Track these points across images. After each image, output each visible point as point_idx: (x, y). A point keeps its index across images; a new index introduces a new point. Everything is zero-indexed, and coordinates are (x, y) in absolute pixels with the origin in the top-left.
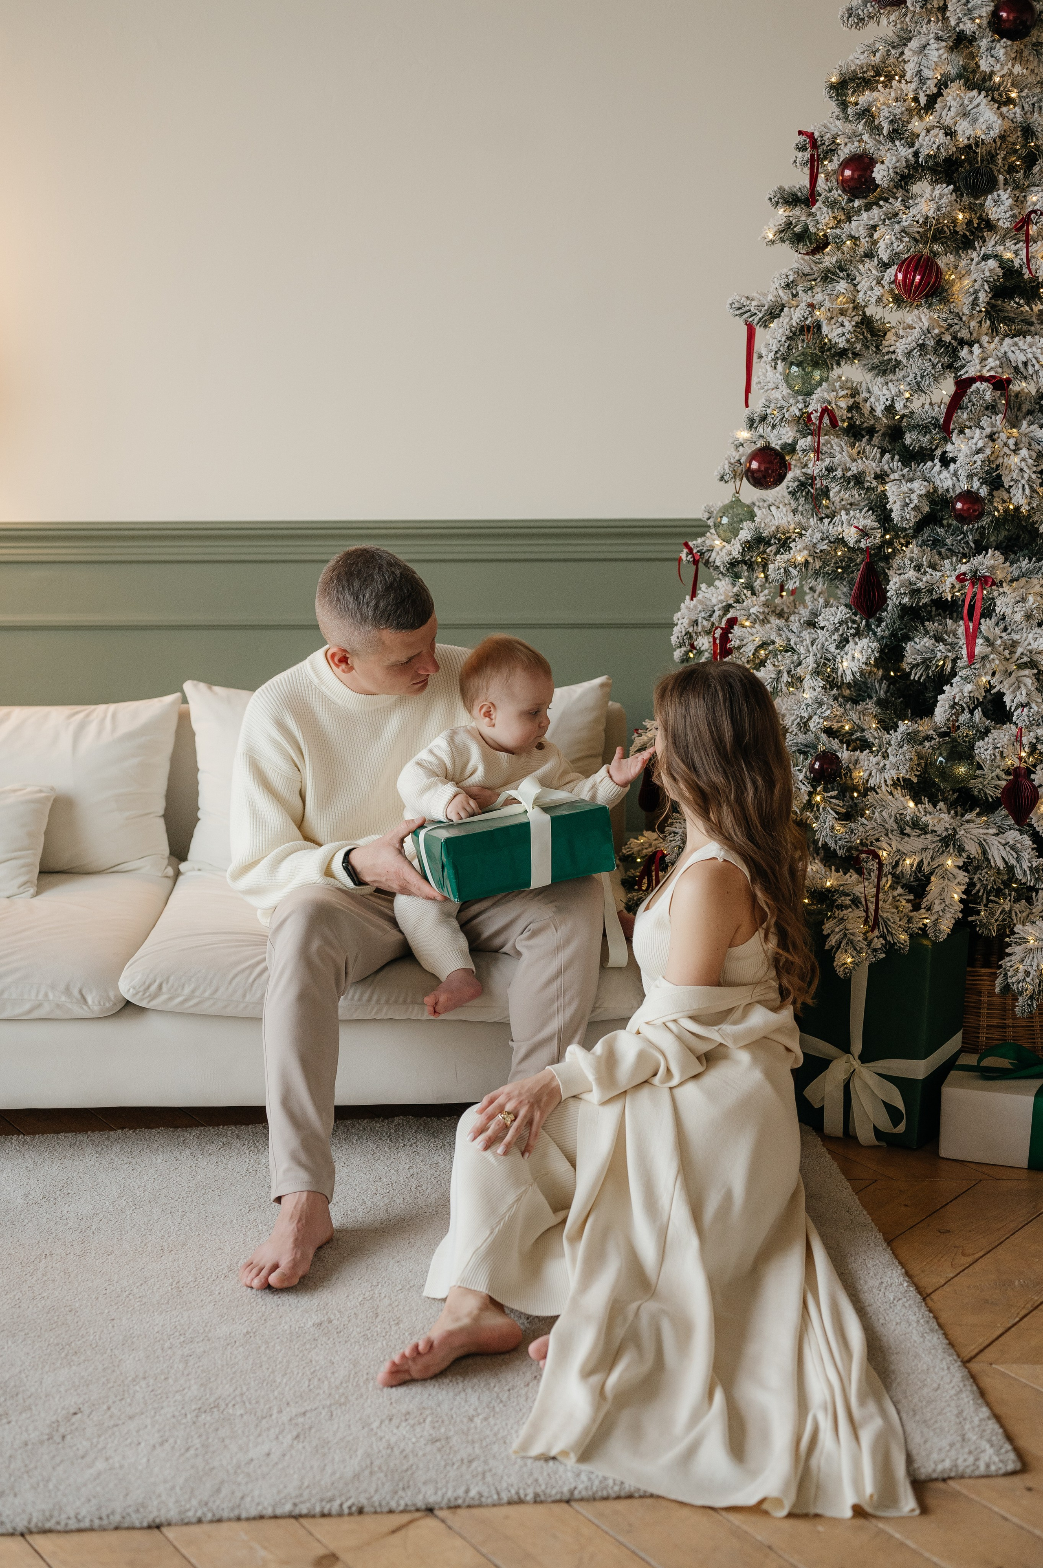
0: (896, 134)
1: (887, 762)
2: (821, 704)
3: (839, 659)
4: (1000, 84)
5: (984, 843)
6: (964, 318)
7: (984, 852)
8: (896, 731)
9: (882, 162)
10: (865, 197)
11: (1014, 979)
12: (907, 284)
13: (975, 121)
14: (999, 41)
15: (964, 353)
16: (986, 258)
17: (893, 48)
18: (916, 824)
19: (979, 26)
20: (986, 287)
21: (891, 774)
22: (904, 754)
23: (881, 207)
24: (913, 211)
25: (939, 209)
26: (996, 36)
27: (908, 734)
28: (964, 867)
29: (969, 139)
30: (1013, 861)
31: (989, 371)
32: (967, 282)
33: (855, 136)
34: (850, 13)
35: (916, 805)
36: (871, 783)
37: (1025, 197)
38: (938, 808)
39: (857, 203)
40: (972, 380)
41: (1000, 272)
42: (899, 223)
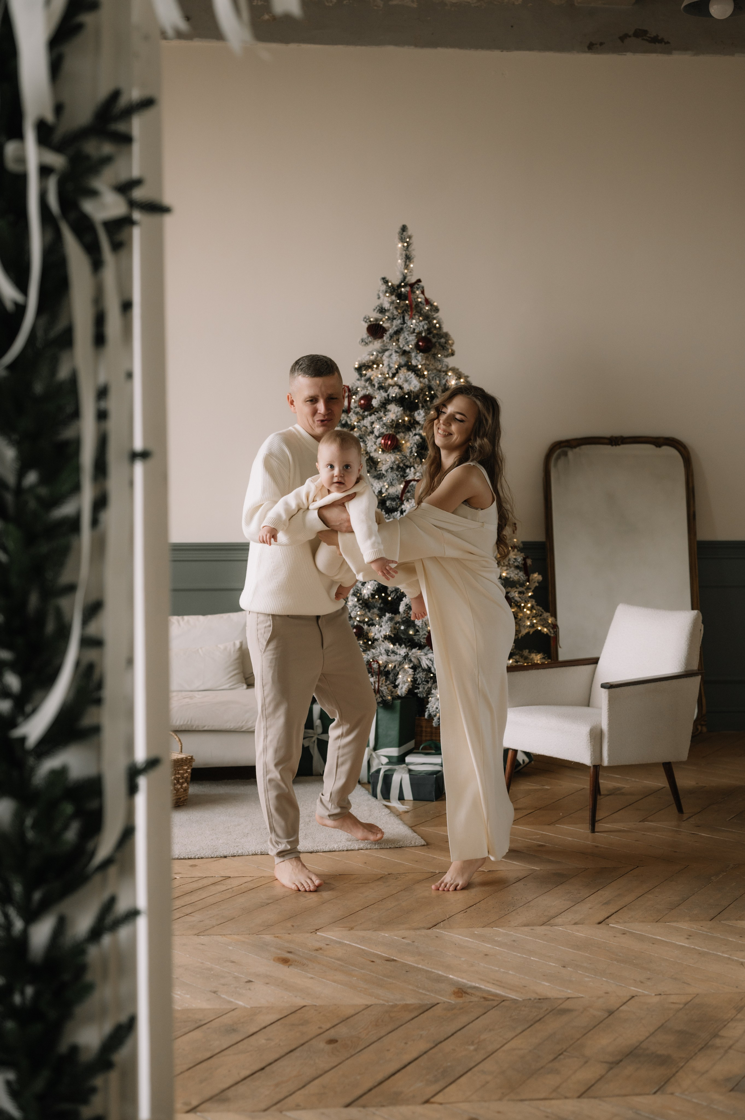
0: (381, 388)
1: (382, 628)
2: (355, 606)
3: (362, 590)
4: (421, 368)
5: (419, 659)
6: (408, 458)
7: (420, 662)
8: (385, 616)
9: (375, 398)
10: (369, 411)
11: (432, 711)
12: (385, 444)
13: (410, 384)
14: (419, 353)
15: (408, 471)
16: (415, 435)
17: (380, 353)
18: (393, 652)
19: (411, 348)
20: (415, 446)
21: (383, 633)
22: (388, 625)
23: (375, 415)
24: (387, 417)
25: (397, 416)
26: (418, 352)
27: (390, 618)
28: (412, 668)
29: (408, 390)
30: (430, 665)
31: (417, 477)
32: (408, 444)
33: (365, 387)
34: (362, 340)
35: (394, 646)
36: (376, 637)
37: (430, 412)
38: (402, 647)
39: (366, 413)
40: (410, 481)
41: (421, 440)
42: (382, 421)
